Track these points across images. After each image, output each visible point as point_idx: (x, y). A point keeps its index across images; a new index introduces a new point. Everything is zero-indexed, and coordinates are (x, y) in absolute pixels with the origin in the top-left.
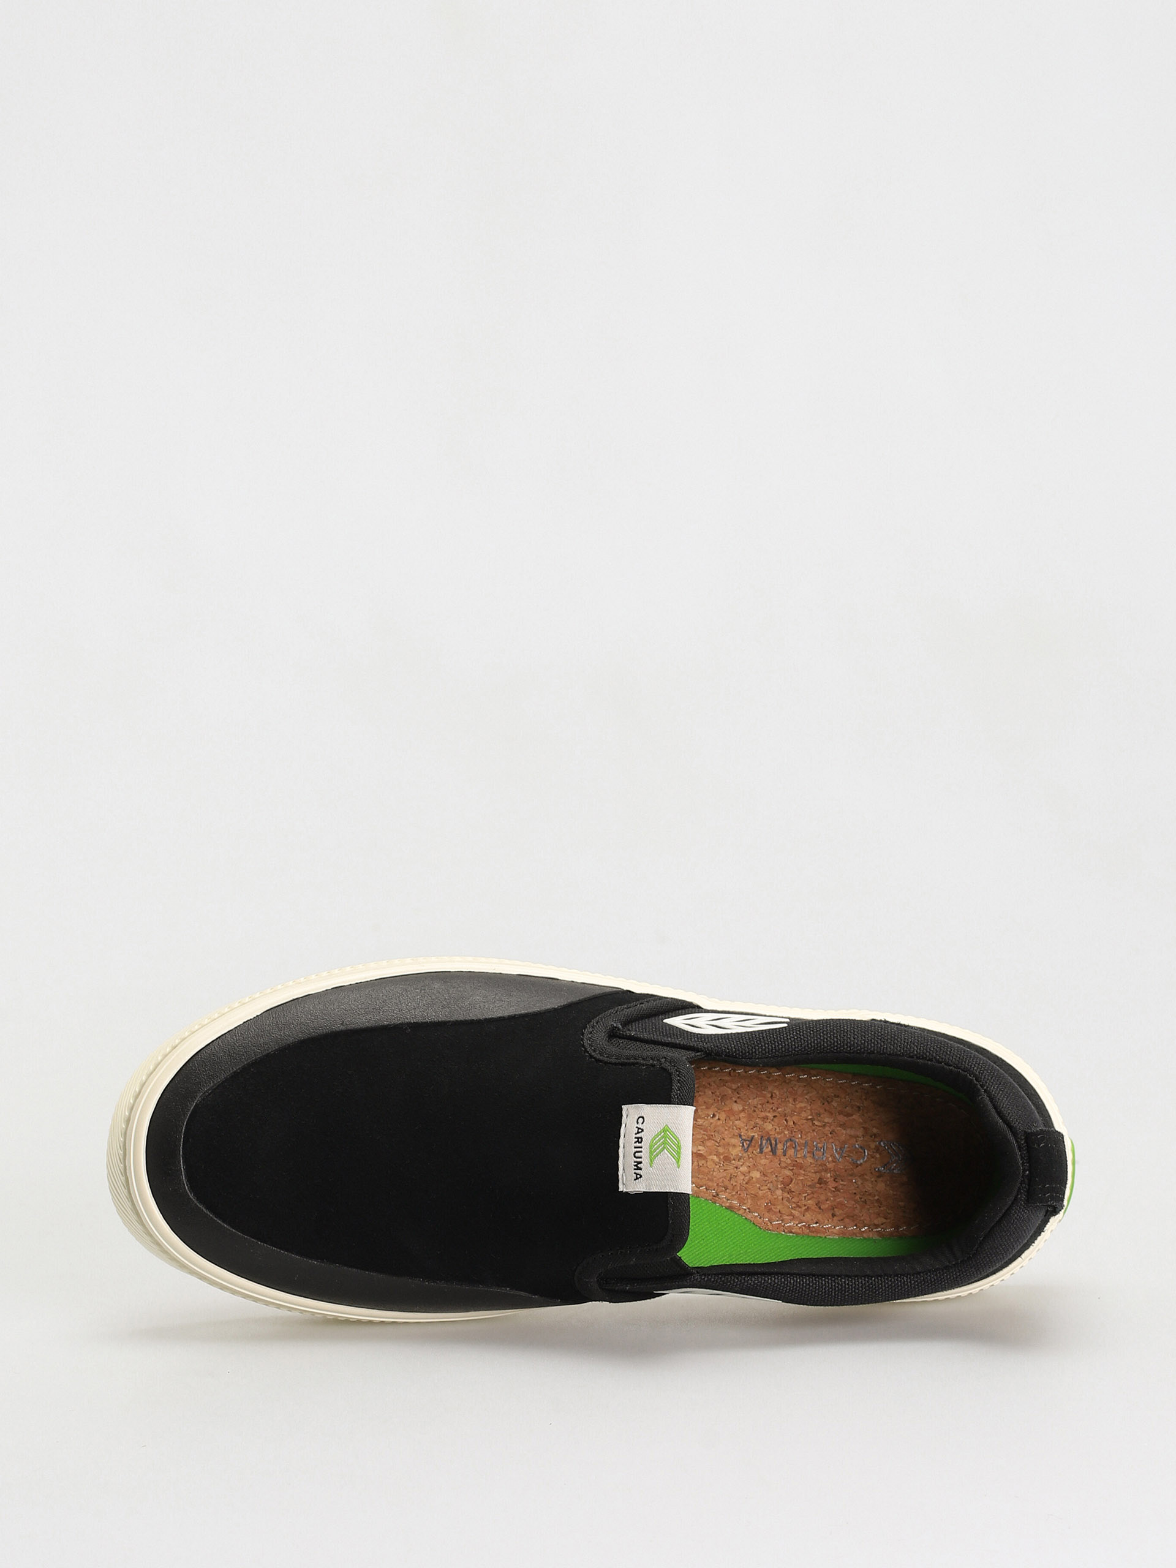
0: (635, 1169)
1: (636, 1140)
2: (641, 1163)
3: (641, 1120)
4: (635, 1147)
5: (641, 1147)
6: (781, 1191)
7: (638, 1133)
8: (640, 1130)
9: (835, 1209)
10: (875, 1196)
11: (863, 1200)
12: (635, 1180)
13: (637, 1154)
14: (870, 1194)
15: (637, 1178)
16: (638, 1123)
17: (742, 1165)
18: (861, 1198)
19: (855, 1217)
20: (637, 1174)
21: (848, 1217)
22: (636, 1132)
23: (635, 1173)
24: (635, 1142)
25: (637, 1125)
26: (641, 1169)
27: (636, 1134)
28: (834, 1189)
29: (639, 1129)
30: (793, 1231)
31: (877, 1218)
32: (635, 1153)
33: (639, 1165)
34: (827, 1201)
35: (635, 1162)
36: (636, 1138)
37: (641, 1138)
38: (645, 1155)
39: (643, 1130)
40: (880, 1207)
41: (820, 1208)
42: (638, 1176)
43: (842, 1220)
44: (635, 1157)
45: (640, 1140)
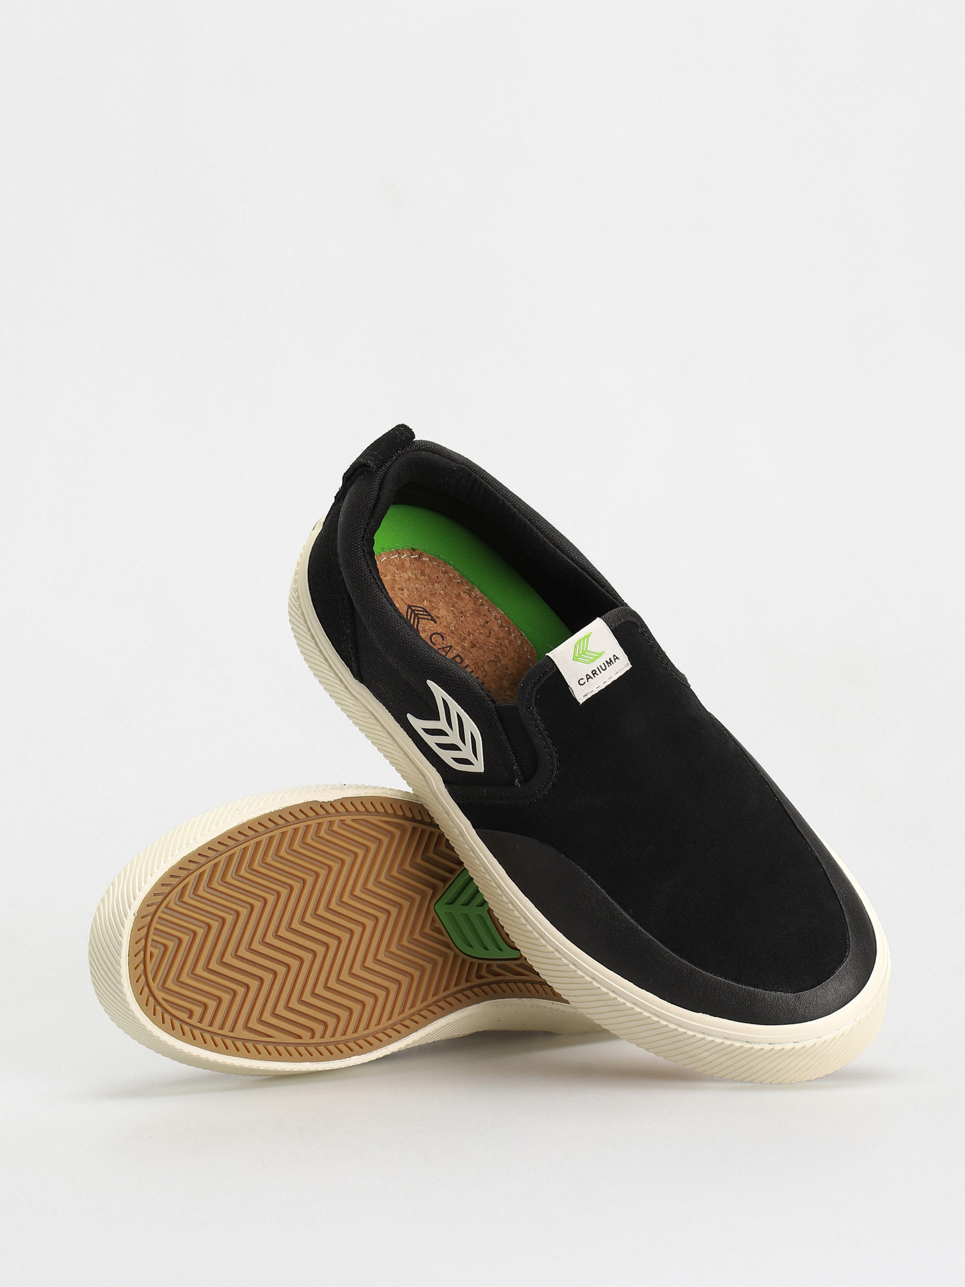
0: (613, 663)
1: (595, 675)
2: (607, 661)
3: (582, 682)
4: (600, 672)
5: (598, 668)
6: (502, 661)
7: (590, 677)
8: (588, 677)
9: (482, 624)
10: (452, 610)
11: (461, 615)
12: (619, 659)
13: (604, 668)
14: (454, 614)
15: (617, 658)
16: (585, 683)
17: (508, 696)
18: (462, 617)
19: (476, 610)
20: (615, 659)
21: (480, 614)
22: (591, 679)
23: (615, 662)
24: (597, 675)
25: (586, 682)
26: (610, 659)
27: (592, 678)
28: (471, 635)
29: (588, 679)
30: (520, 634)
31: (464, 598)
32: (604, 670)
33: (609, 661)
34: (482, 633)
35: (609, 666)
36: (595, 677)
37: (592, 672)
38: (601, 662)
39: (587, 675)
40: (456, 602)
41: (490, 633)
42: (615, 658)
43: (485, 615)
44: (606, 669)
45: (594, 672)
